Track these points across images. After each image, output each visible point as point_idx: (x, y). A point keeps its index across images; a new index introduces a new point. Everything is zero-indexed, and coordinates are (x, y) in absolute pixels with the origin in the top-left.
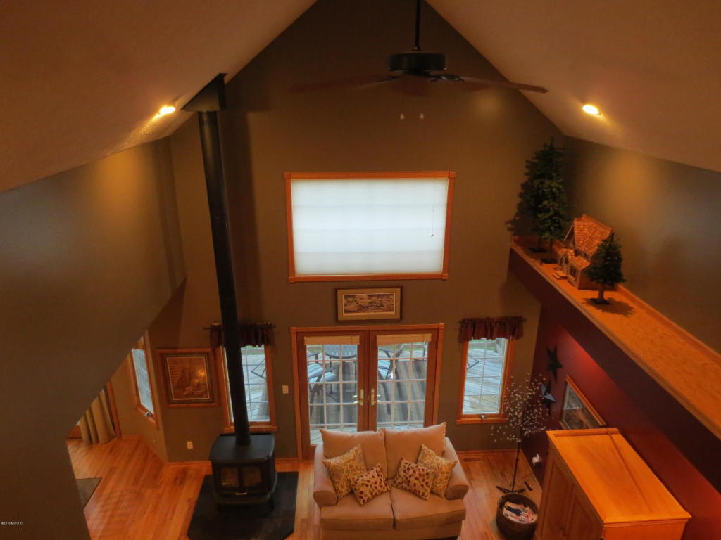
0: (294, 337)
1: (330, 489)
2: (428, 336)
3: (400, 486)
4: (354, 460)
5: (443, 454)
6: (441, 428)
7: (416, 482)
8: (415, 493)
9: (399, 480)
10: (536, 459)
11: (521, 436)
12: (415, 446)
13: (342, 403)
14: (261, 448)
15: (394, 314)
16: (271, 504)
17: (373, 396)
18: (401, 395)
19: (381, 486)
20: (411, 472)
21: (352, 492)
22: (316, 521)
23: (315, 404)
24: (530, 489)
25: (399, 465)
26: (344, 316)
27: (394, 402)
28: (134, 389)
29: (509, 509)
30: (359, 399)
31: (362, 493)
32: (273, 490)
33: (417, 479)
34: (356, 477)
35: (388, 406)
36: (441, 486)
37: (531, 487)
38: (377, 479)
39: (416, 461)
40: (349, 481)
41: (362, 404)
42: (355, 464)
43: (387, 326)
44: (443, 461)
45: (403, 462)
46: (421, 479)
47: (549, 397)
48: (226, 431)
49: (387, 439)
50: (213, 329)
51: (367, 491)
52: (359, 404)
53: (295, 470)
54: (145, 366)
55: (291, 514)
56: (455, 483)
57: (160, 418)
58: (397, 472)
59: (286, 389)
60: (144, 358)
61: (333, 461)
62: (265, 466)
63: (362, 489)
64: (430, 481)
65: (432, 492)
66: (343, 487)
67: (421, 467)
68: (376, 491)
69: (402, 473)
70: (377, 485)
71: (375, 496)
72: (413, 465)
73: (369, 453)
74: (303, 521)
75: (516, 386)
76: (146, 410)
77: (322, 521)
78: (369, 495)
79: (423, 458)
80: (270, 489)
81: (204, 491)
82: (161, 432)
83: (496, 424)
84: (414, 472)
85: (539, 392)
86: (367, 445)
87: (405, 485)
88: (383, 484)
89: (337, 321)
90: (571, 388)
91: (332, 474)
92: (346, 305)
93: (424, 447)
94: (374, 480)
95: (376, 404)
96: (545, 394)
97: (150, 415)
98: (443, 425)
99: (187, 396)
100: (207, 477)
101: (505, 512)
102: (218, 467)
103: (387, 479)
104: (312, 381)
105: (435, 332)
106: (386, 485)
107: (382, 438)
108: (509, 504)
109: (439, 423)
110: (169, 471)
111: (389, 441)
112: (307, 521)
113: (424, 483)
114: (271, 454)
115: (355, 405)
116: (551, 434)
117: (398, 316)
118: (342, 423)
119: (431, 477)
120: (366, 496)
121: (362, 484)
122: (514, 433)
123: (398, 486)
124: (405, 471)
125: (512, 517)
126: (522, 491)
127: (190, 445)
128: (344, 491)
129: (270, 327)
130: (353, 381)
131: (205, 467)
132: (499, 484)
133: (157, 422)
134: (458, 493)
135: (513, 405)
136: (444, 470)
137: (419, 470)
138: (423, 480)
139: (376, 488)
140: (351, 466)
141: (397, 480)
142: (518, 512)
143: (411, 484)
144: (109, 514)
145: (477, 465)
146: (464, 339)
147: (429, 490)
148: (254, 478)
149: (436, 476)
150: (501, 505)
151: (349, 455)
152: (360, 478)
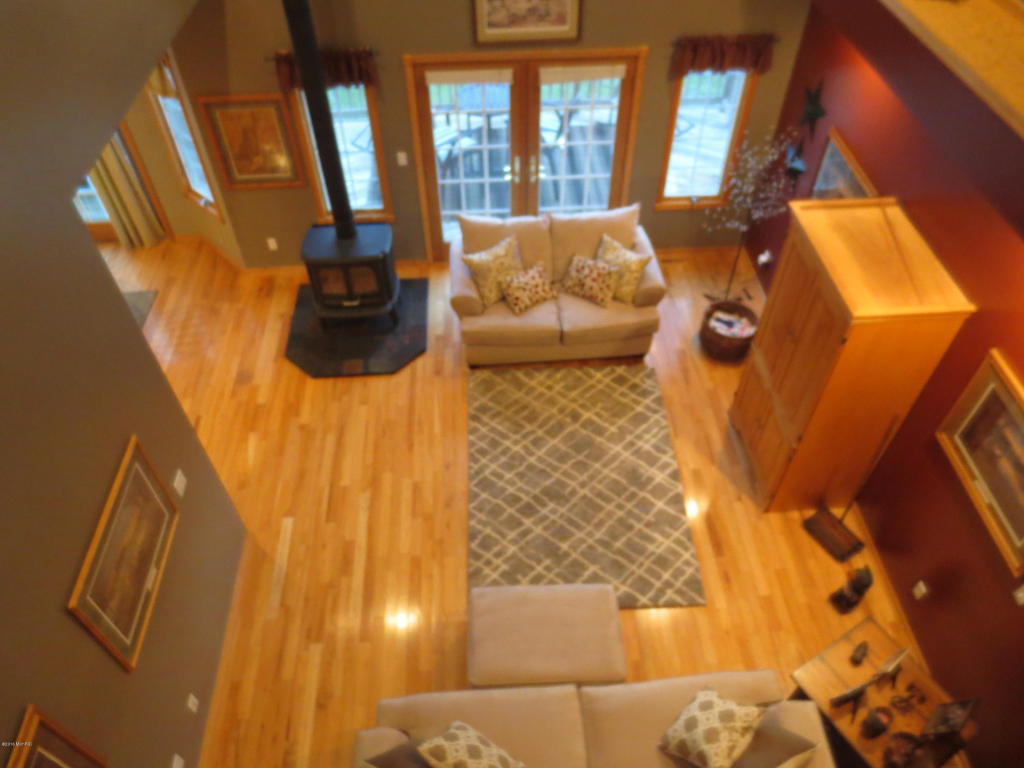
0: (409, 73)
1: (473, 293)
2: (621, 69)
3: (570, 291)
4: (506, 255)
5: (633, 247)
6: (632, 213)
7: (594, 285)
8: (591, 299)
9: (569, 283)
10: (764, 258)
11: (749, 220)
12: (594, 237)
13: (487, 180)
14: (373, 243)
15: (567, 29)
16: (394, 318)
17: (533, 168)
18: (573, 167)
19: (544, 291)
20: (586, 271)
21: (503, 299)
22: (456, 337)
23: (449, 181)
24: (750, 297)
25: (570, 261)
26: (487, 33)
27: (564, 176)
28: (177, 165)
29: (719, 320)
30: (513, 172)
31: (517, 299)
32: (395, 298)
33: (594, 280)
34: (509, 279)
35: (556, 184)
36: (627, 290)
37: (752, 294)
38: (539, 281)
39: (595, 257)
40: (499, 284)
41: (517, 180)
42: (507, 261)
43: (556, 52)
44: (632, 257)
45: (576, 260)
46: (600, 280)
47: (799, 165)
48: (321, 221)
49: (553, 227)
50: (281, 60)
51: (525, 297)
52: (512, 181)
53: (423, 275)
54: (187, 129)
55: (421, 330)
56: (648, 285)
57: (223, 207)
58: (566, 273)
59: (402, 158)
60: (182, 115)
61: (476, 257)
62: (380, 267)
63: (518, 294)
64: (612, 282)
65: (615, 298)
66: (490, 291)
67: (601, 264)
68: (537, 297)
69: (574, 274)
70: (540, 289)
71: (536, 303)
72: (590, 262)
73: (527, 248)
74: (438, 338)
75: (749, 147)
76: (200, 197)
77: (464, 335)
78: (528, 302)
79: (604, 252)
80: (390, 297)
81: (301, 302)
82: (228, 226)
83: (713, 209)
84: (591, 271)
85: (783, 155)
86: (523, 235)
87: (577, 289)
88: (547, 288)
89: (477, 44)
90: (835, 144)
91: (475, 274)
92: (490, 14)
93: (606, 238)
94: (533, 283)
95: (537, 180)
96: (793, 160)
97: (208, 203)
98: (635, 207)
99: (257, 171)
100: (302, 287)
101: (713, 323)
102: (315, 268)
103: (553, 283)
104: (442, 153)
105: (632, 61)
106: (551, 289)
107: (545, 227)
108: (720, 315)
109: (629, 203)
110: (250, 280)
111: (555, 232)
112: (444, 339)
113: (604, 286)
114: (387, 249)
115: (506, 183)
116: (796, 206)
117: (573, 33)
118: (488, 209)
119: (615, 277)
120: (523, 302)
121: (519, 288)
122: (739, 219)
123: (569, 291)
124: (578, 271)
125: (722, 329)
126: (740, 299)
127: (272, 244)
128: (493, 295)
129: (369, 54)
130: (504, 146)
131: (299, 274)
132: (708, 292)
133: (220, 212)
134: (652, 298)
135: (742, 177)
136: (634, 267)
137: (598, 268)
138: (603, 282)
139: (537, 293)
140: (502, 264)
141: (566, 283)
142: (730, 324)
143: (586, 288)
144: (177, 333)
145: (680, 267)
146: (677, 72)
147: (610, 294)
148: (367, 284)
149: (621, 276)
150: (709, 315)
151: (500, 250)
152: (515, 281)
